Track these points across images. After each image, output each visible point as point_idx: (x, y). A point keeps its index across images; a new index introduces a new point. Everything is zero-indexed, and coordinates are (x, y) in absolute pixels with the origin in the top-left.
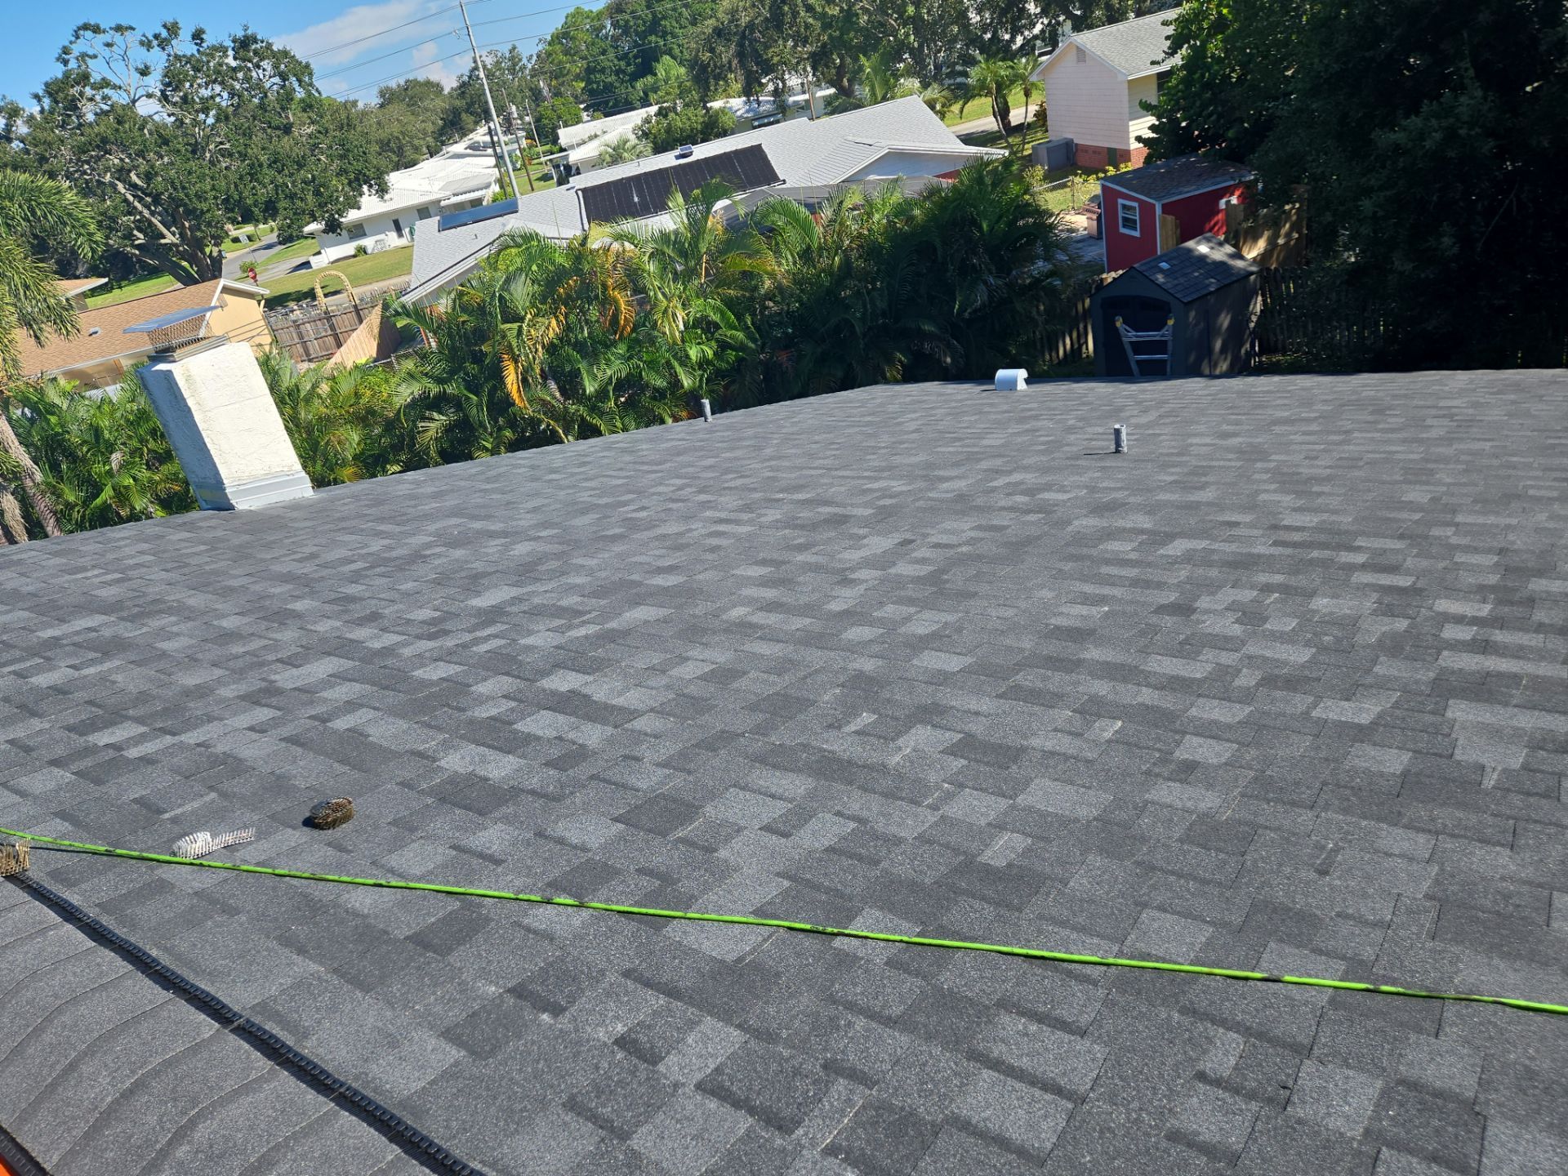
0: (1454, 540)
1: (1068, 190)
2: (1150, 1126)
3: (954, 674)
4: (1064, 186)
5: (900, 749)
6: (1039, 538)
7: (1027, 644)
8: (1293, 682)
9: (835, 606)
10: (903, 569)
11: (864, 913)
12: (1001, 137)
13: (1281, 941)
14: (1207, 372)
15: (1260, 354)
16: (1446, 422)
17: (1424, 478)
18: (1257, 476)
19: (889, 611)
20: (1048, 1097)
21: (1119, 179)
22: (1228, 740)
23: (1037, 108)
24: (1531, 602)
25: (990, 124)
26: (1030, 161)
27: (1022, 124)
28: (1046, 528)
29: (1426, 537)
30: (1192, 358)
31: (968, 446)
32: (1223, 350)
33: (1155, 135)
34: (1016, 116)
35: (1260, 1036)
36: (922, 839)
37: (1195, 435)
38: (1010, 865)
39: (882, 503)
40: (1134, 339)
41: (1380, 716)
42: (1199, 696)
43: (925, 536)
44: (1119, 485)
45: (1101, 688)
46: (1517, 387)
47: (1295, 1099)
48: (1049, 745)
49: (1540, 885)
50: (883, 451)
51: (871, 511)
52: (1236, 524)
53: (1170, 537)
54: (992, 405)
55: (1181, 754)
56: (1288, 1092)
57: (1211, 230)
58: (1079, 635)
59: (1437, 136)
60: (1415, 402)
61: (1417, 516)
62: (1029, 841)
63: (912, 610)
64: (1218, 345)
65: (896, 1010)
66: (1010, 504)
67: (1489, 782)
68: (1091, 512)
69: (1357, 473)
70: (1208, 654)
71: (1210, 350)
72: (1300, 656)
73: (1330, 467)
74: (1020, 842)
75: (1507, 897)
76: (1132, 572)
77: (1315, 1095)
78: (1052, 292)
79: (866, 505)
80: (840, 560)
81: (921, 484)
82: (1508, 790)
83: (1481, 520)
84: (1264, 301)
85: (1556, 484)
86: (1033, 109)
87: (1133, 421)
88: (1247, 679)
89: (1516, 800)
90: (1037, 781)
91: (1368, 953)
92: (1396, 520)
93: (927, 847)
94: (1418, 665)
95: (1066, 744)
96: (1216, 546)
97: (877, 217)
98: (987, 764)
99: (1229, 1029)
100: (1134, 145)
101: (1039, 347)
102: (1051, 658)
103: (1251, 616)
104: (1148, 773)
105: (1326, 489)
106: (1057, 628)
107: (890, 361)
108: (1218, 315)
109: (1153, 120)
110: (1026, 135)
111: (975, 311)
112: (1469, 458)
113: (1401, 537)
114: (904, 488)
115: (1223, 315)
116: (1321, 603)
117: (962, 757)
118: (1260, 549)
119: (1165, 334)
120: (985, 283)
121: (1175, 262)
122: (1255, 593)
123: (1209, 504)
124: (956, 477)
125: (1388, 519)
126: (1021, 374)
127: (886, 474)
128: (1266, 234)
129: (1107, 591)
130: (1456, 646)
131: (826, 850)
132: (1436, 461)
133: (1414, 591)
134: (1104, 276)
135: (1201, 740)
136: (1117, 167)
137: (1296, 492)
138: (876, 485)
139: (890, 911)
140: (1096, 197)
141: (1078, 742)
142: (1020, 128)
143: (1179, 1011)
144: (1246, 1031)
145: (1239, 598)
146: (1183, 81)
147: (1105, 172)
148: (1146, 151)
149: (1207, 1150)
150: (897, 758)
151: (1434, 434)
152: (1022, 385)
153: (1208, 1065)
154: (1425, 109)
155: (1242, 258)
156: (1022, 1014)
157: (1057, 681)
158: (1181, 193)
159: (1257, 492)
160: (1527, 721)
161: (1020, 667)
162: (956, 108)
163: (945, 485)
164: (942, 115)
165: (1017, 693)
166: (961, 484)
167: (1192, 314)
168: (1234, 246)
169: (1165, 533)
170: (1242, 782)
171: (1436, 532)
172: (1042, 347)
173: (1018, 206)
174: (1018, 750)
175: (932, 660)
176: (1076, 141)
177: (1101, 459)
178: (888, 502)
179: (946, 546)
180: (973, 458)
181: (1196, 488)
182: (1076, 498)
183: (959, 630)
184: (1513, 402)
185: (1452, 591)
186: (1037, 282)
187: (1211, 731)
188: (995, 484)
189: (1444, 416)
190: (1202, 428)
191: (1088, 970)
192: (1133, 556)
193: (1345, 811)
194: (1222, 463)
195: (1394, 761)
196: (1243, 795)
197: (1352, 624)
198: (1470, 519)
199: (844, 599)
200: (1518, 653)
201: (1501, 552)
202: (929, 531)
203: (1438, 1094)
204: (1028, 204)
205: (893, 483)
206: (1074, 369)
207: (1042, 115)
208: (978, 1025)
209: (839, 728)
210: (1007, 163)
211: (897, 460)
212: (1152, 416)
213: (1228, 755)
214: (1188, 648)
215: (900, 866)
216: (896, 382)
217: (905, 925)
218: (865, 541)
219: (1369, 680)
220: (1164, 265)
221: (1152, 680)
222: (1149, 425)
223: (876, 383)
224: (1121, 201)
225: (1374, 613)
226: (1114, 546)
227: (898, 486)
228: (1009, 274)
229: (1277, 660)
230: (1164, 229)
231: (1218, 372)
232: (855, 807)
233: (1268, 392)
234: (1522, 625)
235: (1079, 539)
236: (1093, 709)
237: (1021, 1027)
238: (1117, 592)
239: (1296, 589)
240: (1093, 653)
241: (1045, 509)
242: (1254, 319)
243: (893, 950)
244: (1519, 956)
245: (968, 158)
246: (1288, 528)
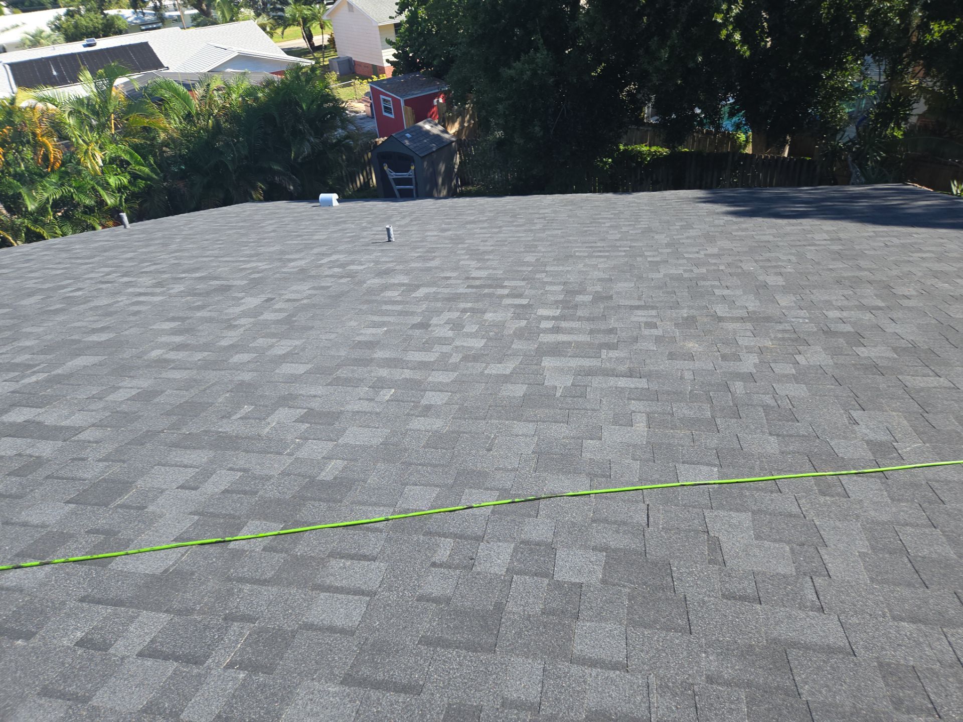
0: (545, 280)
1: (352, 87)
2: (409, 597)
3: (301, 375)
4: (349, 85)
5: (269, 423)
6: (348, 292)
7: (343, 353)
8: (476, 358)
9: (224, 343)
10: (268, 316)
11: (248, 524)
12: (309, 53)
13: (471, 487)
14: (436, 195)
15: (462, 186)
16: (542, 221)
17: (533, 249)
18: (459, 252)
19: (261, 342)
20: (356, 598)
21: (379, 83)
22: (447, 391)
23: (329, 37)
24: (576, 306)
25: (302, 43)
26: (327, 69)
27: (321, 46)
28: (352, 286)
29: (534, 279)
30: (428, 188)
31: (306, 240)
32: (443, 184)
33: (395, 60)
34: (318, 40)
35: (461, 537)
36: (284, 474)
37: (429, 230)
38: (335, 478)
39: (253, 276)
40: (395, 177)
41: (514, 369)
42: (433, 370)
43: (281, 295)
44: (391, 259)
45: (384, 372)
46: (572, 203)
47: (476, 563)
48: (356, 408)
49: (578, 438)
50: (252, 244)
51: (245, 282)
52: (449, 278)
53: (418, 287)
54: (318, 215)
55: (424, 402)
56: (473, 561)
57: (431, 117)
58: (371, 345)
59: (529, 73)
60: (530, 211)
61: (530, 269)
62: (346, 462)
63: (274, 340)
64: (440, 180)
65: (269, 575)
66: (331, 273)
67: (558, 394)
68: (376, 275)
69: (505, 248)
70: (437, 348)
71: (436, 184)
72: (479, 343)
73: (492, 245)
74: (340, 464)
75: (565, 446)
76: (399, 308)
77: (485, 559)
78: (349, 149)
79: (242, 278)
80: (226, 314)
81: (279, 264)
82: (566, 396)
83: (556, 269)
84: (460, 157)
85: (587, 249)
86: (327, 37)
87: (398, 223)
88: (455, 358)
89: (569, 400)
90: (350, 429)
91: (508, 485)
92: (521, 271)
93: (287, 478)
94: (530, 342)
95: (365, 406)
96: (440, 290)
97: (234, 96)
98: (321, 424)
99: (446, 537)
100: (386, 65)
101: (345, 180)
102: (356, 359)
103: (457, 326)
104: (408, 414)
105: (491, 257)
106: (359, 342)
107: (255, 188)
108: (438, 165)
109: (395, 51)
110: (324, 52)
111: (305, 158)
112: (552, 238)
113: (524, 280)
114: (267, 267)
115: (441, 164)
116: (489, 316)
117: (307, 423)
118: (461, 290)
119: (410, 174)
120: (308, 141)
121: (414, 134)
122: (459, 313)
123: (436, 268)
124: (299, 259)
125: (518, 271)
126: (334, 197)
127: (255, 259)
128: (459, 120)
129: (385, 319)
130: (546, 331)
131: (223, 492)
132: (538, 241)
133: (528, 306)
134: (377, 140)
135: (434, 393)
136: (378, 77)
137: (477, 260)
138: (248, 266)
139: (265, 519)
140: (368, 92)
141: (372, 404)
142: (320, 48)
143: (423, 535)
144: (455, 536)
145: (451, 317)
146: (407, 30)
147: (372, 78)
148: (392, 68)
149: (436, 600)
150: (267, 430)
151: (538, 227)
152: (335, 203)
153: (437, 558)
154: (522, 58)
155: (447, 133)
156: (342, 558)
157: (360, 372)
158: (413, 95)
159: (459, 260)
160: (574, 363)
161: (339, 366)
162: (279, 31)
163: (292, 264)
164: (271, 35)
165: (337, 382)
166: (302, 263)
167: (425, 163)
168: (444, 126)
169: (415, 285)
170: (453, 411)
171: (538, 276)
172: (347, 180)
173: (322, 96)
174: (339, 413)
175: (288, 369)
176: (354, 59)
177: (381, 246)
178: (257, 276)
179: (294, 300)
180: (308, 247)
181: (430, 260)
182: (369, 268)
183: (303, 349)
184: (571, 210)
185: (544, 305)
186: (339, 142)
187: (438, 388)
188: (322, 262)
189: (542, 218)
190: (432, 227)
191: (377, 525)
192: (399, 298)
193: (499, 418)
194: (442, 246)
195: (518, 390)
196: (453, 418)
197: (501, 325)
198: (552, 269)
199: (230, 337)
200: (570, 331)
201: (565, 284)
202: (283, 292)
203: (538, 544)
204: (328, 95)
205: (260, 264)
206: (366, 194)
207: (332, 41)
208: (318, 570)
209: (229, 417)
210: (313, 69)
211: (262, 249)
212: (408, 220)
213: (446, 399)
214: (426, 346)
215: (270, 491)
216: (260, 201)
217: (274, 525)
218: (243, 301)
219: (510, 352)
220: (408, 135)
221: (409, 365)
222: (406, 226)
223: (247, 201)
224: (382, 97)
225: (512, 318)
226: (389, 294)
227: (262, 265)
228: (322, 136)
229: (469, 347)
230: (407, 114)
231: (442, 195)
232: (241, 463)
233: (464, 206)
234: (572, 318)
235: (371, 291)
236: (379, 385)
237: (342, 565)
238: (391, 319)
239: (478, 309)
240: (379, 354)
241: (351, 275)
242: (456, 167)
243: (266, 541)
244: (570, 472)
245: (289, 63)
246: (473, 278)
